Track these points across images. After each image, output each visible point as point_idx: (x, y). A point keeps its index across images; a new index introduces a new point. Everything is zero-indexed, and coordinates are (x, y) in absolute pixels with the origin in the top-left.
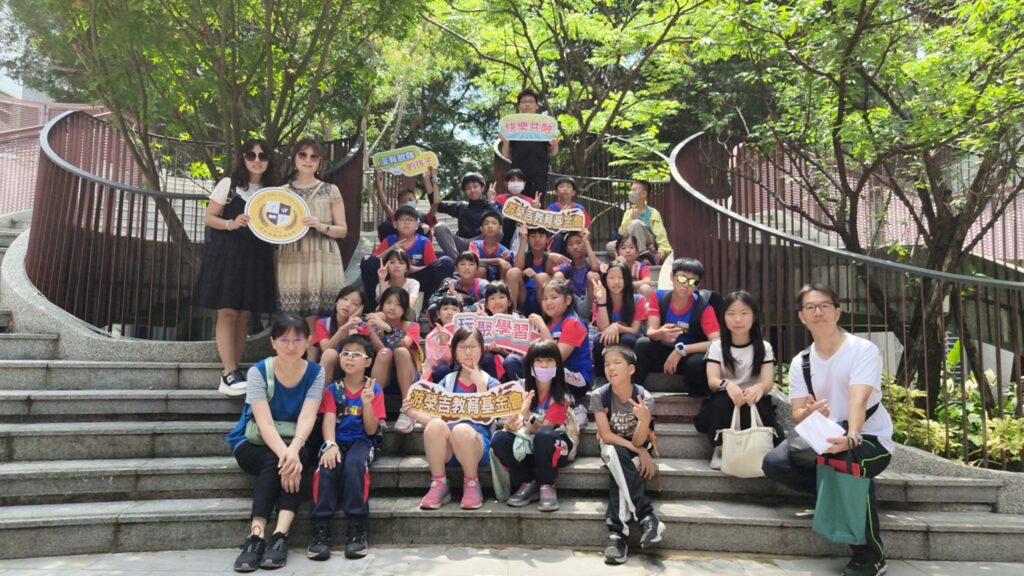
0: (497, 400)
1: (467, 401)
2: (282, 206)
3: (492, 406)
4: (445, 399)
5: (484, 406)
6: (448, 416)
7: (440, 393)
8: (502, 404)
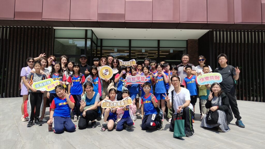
0: (125, 102)
1: (117, 103)
2: (106, 70)
3: (124, 104)
4: (111, 103)
5: (122, 104)
6: (113, 107)
7: (110, 102)
8: (126, 102)
